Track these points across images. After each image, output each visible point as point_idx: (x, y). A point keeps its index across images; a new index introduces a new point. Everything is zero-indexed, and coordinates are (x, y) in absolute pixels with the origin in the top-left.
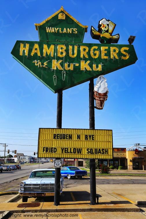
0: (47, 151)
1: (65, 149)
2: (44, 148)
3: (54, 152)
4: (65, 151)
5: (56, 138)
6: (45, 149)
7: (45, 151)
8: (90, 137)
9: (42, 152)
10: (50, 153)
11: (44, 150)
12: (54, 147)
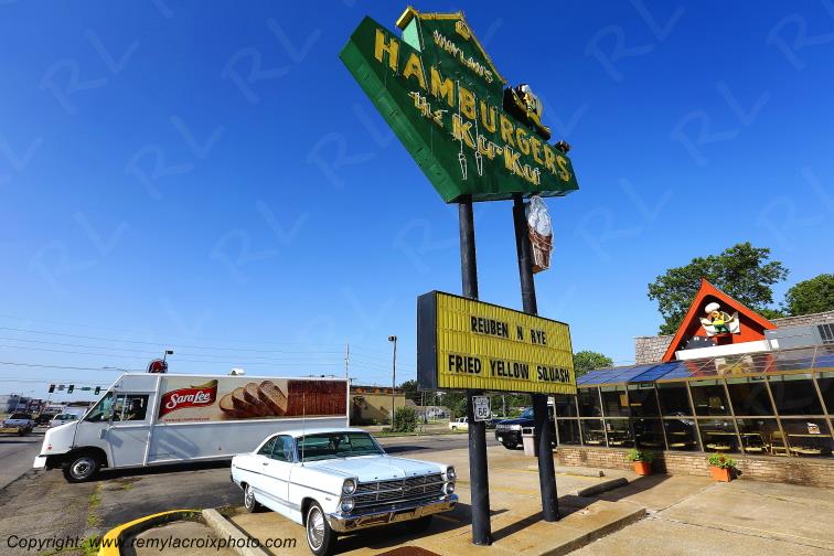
0: (459, 366)
1: (499, 363)
2: (451, 357)
3: (477, 372)
4: (499, 369)
5: (477, 327)
6: (454, 360)
7: (454, 367)
8: (539, 335)
9: (447, 371)
10: (468, 374)
11: (451, 364)
12: (473, 355)
